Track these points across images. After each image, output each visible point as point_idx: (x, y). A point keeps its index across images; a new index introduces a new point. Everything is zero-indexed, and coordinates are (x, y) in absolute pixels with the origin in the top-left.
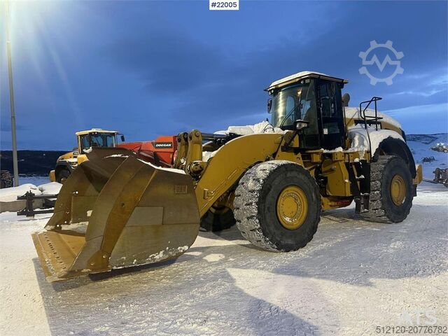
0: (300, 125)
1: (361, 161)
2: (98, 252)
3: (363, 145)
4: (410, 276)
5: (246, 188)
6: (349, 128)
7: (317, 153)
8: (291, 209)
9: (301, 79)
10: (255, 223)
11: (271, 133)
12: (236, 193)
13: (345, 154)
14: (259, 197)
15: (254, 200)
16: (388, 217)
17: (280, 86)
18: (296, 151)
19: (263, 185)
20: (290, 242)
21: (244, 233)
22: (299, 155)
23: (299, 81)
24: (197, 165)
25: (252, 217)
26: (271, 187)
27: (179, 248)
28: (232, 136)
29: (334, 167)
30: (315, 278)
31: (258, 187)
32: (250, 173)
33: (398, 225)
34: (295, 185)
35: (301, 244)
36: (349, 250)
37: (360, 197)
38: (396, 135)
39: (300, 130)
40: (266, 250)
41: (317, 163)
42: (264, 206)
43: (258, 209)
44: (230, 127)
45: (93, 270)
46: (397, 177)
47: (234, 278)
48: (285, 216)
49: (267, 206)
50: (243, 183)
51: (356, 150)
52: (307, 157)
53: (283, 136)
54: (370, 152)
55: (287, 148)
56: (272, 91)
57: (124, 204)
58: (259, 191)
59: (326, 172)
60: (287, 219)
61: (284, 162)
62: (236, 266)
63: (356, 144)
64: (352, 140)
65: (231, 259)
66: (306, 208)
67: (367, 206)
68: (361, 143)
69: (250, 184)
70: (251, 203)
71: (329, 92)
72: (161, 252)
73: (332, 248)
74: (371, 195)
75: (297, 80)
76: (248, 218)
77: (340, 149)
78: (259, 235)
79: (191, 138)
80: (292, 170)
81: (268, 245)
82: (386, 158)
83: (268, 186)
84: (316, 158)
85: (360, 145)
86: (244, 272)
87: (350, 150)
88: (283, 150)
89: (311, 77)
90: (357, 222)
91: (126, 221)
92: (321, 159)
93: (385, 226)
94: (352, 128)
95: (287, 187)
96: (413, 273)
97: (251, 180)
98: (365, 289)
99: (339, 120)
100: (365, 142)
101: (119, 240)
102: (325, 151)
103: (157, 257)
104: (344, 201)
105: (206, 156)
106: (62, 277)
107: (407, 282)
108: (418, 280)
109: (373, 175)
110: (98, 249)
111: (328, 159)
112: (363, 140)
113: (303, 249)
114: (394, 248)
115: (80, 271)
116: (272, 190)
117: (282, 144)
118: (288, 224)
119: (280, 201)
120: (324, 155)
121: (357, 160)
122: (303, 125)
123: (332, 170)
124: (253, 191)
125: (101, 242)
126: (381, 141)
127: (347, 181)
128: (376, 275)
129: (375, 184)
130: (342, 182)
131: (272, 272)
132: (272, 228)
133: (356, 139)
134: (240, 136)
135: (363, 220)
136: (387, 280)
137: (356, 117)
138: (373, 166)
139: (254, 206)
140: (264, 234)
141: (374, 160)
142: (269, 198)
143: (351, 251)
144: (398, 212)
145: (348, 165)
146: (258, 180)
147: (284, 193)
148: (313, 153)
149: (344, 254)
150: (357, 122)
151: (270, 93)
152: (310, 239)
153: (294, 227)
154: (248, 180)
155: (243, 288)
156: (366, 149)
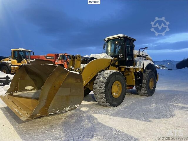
0: (120, 56)
1: (140, 72)
2: (44, 107)
3: (141, 65)
4: (163, 118)
5: (100, 81)
6: (135, 58)
7: (123, 68)
8: (116, 90)
9: (119, 37)
10: (103, 96)
11: (107, 58)
12: (95, 82)
13: (134, 69)
14: (106, 85)
15: (103, 86)
16: (148, 94)
17: (110, 39)
18: (117, 66)
19: (107, 80)
20: (115, 103)
21: (97, 99)
22: (117, 68)
23: (119, 38)
24: (79, 70)
25: (102, 93)
26: (110, 81)
27: (76, 105)
28: (93, 58)
29: (130, 73)
30: (129, 118)
31: (105, 81)
32: (101, 75)
33: (151, 97)
34: (118, 81)
35: (119, 104)
36: (137, 107)
37: (138, 86)
38: (152, 63)
39: (120, 58)
40: (106, 106)
41: (122, 71)
42: (107, 89)
43: (105, 90)
44: (91, 55)
45: (41, 114)
46: (151, 79)
47: (97, 118)
48: (114, 93)
49: (108, 89)
50: (98, 79)
51: (138, 67)
52: (120, 69)
53: (112, 60)
54: (143, 69)
55: (114, 65)
56: (107, 41)
57: (55, 86)
58: (106, 82)
59: (126, 75)
60: (115, 94)
61: (115, 71)
62: (95, 113)
63: (138, 65)
64: (136, 63)
65: (92, 110)
66: (121, 90)
67: (140, 90)
68: (140, 65)
69: (102, 79)
70: (102, 87)
71: (130, 44)
72: (69, 107)
73: (130, 106)
74: (142, 85)
75: (118, 37)
76: (100, 93)
77: (132, 67)
78: (104, 100)
79: (76, 58)
80: (117, 75)
81: (107, 104)
82: (148, 71)
83: (109, 80)
84: (123, 70)
85: (139, 65)
86: (100, 115)
87: (135, 67)
88: (112, 66)
89: (123, 37)
90: (135, 95)
91: (56, 93)
92: (124, 70)
93: (147, 98)
94: (136, 58)
95: (115, 81)
96: (163, 117)
97: (102, 78)
98: (149, 123)
99: (132, 55)
100: (142, 64)
101: (52, 102)
102: (127, 67)
103: (67, 109)
104: (131, 87)
105: (82, 66)
106: (28, 118)
107: (163, 120)
108: (166, 119)
109: (144, 78)
110: (44, 105)
111: (127, 70)
112: (141, 64)
113: (119, 106)
114: (153, 107)
115: (36, 115)
116: (110, 82)
117: (112, 63)
118: (115, 96)
119: (113, 87)
120: (126, 69)
121: (138, 71)
122: (122, 56)
123: (128, 75)
124: (103, 82)
125: (45, 102)
126: (147, 64)
127: (134, 79)
128: (151, 117)
129: (144, 81)
130: (132, 80)
131: (111, 116)
132: (109, 98)
133: (138, 63)
134: (95, 58)
135: (138, 95)
136: (155, 119)
137: (137, 54)
138: (144, 74)
139: (103, 88)
140: (106, 100)
141: (144, 72)
142: (109, 85)
143: (138, 107)
144: (151, 92)
145: (135, 73)
146: (105, 78)
147: (114, 84)
148: (122, 67)
149: (136, 109)
150: (138, 56)
151: (105, 41)
152: (122, 102)
153: (117, 97)
154: (101, 77)
155: (102, 122)
156: (142, 67)
